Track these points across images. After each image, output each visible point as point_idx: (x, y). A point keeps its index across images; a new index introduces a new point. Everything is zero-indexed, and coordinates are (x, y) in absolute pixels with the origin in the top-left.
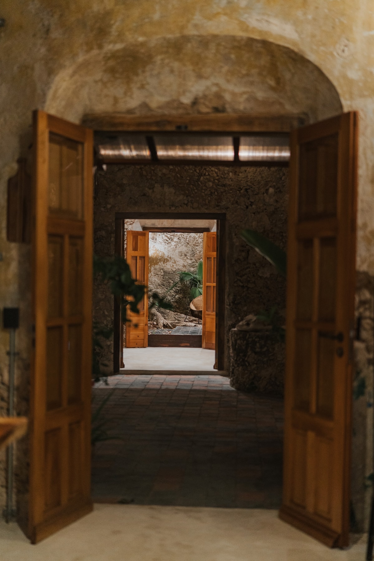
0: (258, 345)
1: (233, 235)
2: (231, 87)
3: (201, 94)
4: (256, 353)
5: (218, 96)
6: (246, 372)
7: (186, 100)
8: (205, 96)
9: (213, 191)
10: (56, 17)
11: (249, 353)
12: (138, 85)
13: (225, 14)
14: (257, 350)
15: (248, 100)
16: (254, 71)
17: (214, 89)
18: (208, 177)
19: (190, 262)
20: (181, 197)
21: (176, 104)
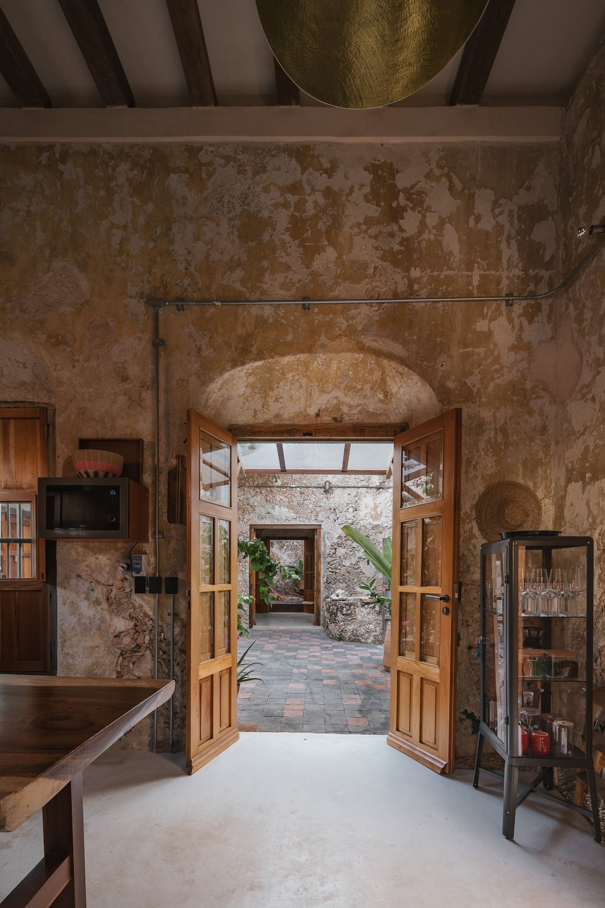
0: (344, 609)
1: (326, 538)
2: (348, 400)
3: (324, 407)
4: (343, 615)
5: (337, 408)
6: (337, 627)
7: (312, 411)
8: (326, 410)
9: (313, 510)
10: (207, 339)
11: (338, 615)
12: (274, 399)
13: (346, 336)
14: (344, 613)
15: (360, 412)
16: (367, 387)
17: (335, 401)
18: (310, 501)
19: (294, 560)
20: (292, 514)
21: (304, 414)
